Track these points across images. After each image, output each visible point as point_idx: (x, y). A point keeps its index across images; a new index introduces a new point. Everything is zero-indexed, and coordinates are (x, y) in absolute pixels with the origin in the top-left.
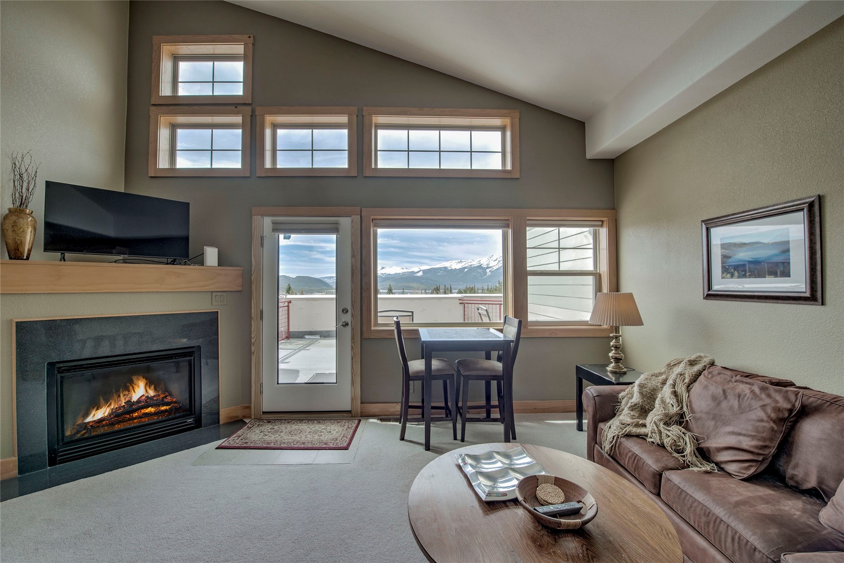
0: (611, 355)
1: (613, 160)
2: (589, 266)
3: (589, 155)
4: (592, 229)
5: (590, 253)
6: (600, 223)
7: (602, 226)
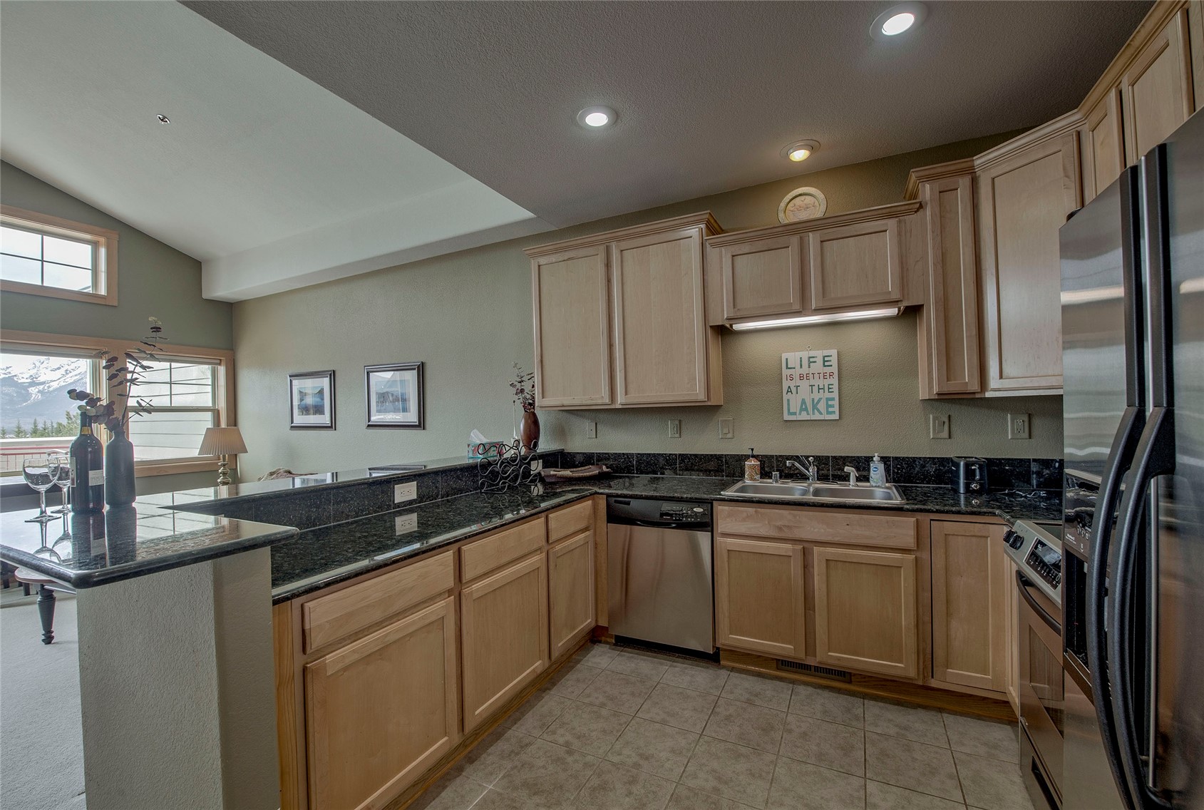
0: (219, 480)
1: (231, 304)
2: (208, 402)
3: (204, 296)
4: (210, 366)
5: (209, 389)
6: (218, 361)
7: (220, 364)
